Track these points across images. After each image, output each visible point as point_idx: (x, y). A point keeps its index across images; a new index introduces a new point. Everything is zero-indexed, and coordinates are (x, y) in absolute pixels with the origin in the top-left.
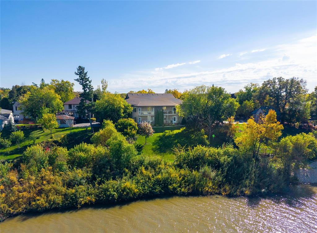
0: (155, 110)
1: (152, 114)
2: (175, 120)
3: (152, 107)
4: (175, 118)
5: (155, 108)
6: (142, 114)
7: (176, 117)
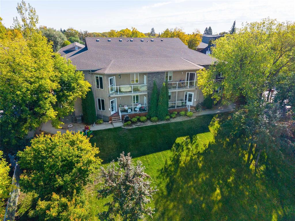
0: (148, 81)
1: (141, 92)
2: (190, 100)
3: (142, 74)
4: (190, 96)
5: (148, 77)
6: (117, 91)
7: (193, 93)
